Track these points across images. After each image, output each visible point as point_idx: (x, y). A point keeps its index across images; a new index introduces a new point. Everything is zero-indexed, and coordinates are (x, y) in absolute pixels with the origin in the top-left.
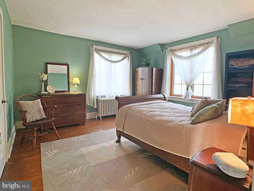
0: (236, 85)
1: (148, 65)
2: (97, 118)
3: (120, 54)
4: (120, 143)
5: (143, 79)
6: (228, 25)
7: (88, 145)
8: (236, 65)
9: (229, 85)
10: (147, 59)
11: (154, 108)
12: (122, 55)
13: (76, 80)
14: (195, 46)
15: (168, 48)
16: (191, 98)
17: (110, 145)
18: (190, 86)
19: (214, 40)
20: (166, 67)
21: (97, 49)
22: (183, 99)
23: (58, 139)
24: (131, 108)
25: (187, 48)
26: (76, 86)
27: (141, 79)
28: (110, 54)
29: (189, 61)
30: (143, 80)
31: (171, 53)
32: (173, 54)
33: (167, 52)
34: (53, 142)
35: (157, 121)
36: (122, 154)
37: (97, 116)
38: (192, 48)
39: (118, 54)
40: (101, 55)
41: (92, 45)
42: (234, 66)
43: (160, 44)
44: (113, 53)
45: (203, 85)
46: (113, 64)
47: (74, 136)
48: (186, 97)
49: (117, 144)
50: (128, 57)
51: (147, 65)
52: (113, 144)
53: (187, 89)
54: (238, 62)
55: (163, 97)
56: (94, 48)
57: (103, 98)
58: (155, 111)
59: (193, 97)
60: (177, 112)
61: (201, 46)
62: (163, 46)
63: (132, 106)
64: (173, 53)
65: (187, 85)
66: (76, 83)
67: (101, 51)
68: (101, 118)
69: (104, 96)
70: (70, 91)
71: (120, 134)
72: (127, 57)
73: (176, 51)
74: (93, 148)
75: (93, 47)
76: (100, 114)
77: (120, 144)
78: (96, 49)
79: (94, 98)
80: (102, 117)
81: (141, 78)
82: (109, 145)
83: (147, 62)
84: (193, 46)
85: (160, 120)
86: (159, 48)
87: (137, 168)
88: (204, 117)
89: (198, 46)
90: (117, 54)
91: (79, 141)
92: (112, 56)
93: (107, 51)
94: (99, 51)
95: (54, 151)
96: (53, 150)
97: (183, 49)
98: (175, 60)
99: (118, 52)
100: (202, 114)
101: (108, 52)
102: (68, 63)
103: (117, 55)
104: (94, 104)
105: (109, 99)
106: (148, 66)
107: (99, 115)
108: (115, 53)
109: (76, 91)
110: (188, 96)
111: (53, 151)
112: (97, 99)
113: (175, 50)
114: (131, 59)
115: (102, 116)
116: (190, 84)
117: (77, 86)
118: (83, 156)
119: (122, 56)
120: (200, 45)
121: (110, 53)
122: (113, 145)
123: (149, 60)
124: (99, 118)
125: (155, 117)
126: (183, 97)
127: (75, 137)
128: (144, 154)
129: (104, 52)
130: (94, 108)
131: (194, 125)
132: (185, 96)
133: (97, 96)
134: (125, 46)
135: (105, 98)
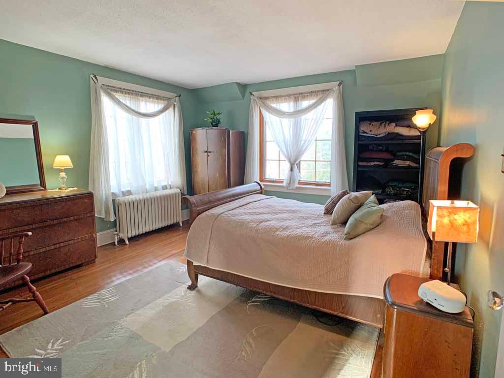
0: (369, 164)
1: (216, 124)
2: (116, 243)
3: (157, 99)
4: (197, 289)
5: (210, 152)
6: (356, 66)
7: (132, 309)
8: (369, 133)
9: (361, 163)
10: (214, 112)
11: (260, 213)
12: (162, 101)
13: (64, 161)
14: (302, 93)
15: (254, 93)
16: (298, 186)
17: (179, 298)
18: (294, 165)
19: (335, 87)
20: (253, 128)
21: (107, 86)
22: (285, 187)
23: (46, 313)
24: (219, 218)
25: (289, 96)
26: (63, 174)
27: (206, 152)
28: (136, 98)
29: (292, 120)
30: (209, 154)
31: (261, 103)
32: (265, 105)
33: (252, 100)
34: (35, 322)
35: (283, 239)
36: (214, 311)
37: (116, 238)
38: (297, 97)
39: (153, 98)
40: (117, 99)
41: (95, 76)
42: (366, 133)
43: (238, 84)
44: (143, 95)
45: (316, 161)
46: (143, 120)
47: (87, 296)
48: (290, 183)
49: (193, 293)
50: (175, 104)
51: (214, 124)
52: (186, 294)
53: (292, 170)
54: (371, 128)
55: (259, 187)
56: (100, 84)
57: (127, 197)
58: (268, 221)
59: (300, 183)
60: (303, 218)
61: (313, 94)
62: (243, 87)
63: (219, 215)
64: (263, 103)
65: (290, 161)
66: (63, 168)
67: (116, 91)
68: (127, 242)
69: (129, 193)
70: (45, 189)
71: (195, 272)
72: (172, 106)
73: (269, 100)
74: (147, 313)
75: (97, 80)
76: (123, 233)
77: (199, 291)
78: (103, 85)
79: (107, 198)
80: (129, 239)
81: (206, 150)
82: (176, 298)
83: (215, 118)
84: (300, 94)
85: (289, 238)
86: (237, 91)
87: (254, 331)
88: (365, 226)
89: (308, 94)
90: (150, 98)
91: (105, 305)
92: (141, 103)
93: (129, 90)
94: (111, 90)
95: (53, 346)
96: (48, 343)
97: (281, 96)
98: (267, 116)
99: (152, 95)
100: (362, 222)
101: (132, 94)
102: (34, 117)
103: (151, 100)
104: (107, 212)
105: (141, 198)
106: (216, 126)
107: (121, 235)
108: (146, 96)
109: (64, 186)
110: (294, 182)
111: (50, 346)
112: (114, 201)
113: (267, 98)
114: (179, 111)
115: (130, 236)
116: (295, 161)
117: (66, 175)
118: (134, 337)
119: (162, 103)
120: (312, 92)
121: (136, 95)
122: (185, 297)
123: (219, 114)
124: (121, 241)
125: (276, 232)
126: (284, 184)
127: (89, 297)
128: (253, 300)
129: (122, 92)
130: (110, 221)
131: (352, 241)
132: (288, 182)
133: (113, 194)
134: (167, 82)
135: (131, 196)
